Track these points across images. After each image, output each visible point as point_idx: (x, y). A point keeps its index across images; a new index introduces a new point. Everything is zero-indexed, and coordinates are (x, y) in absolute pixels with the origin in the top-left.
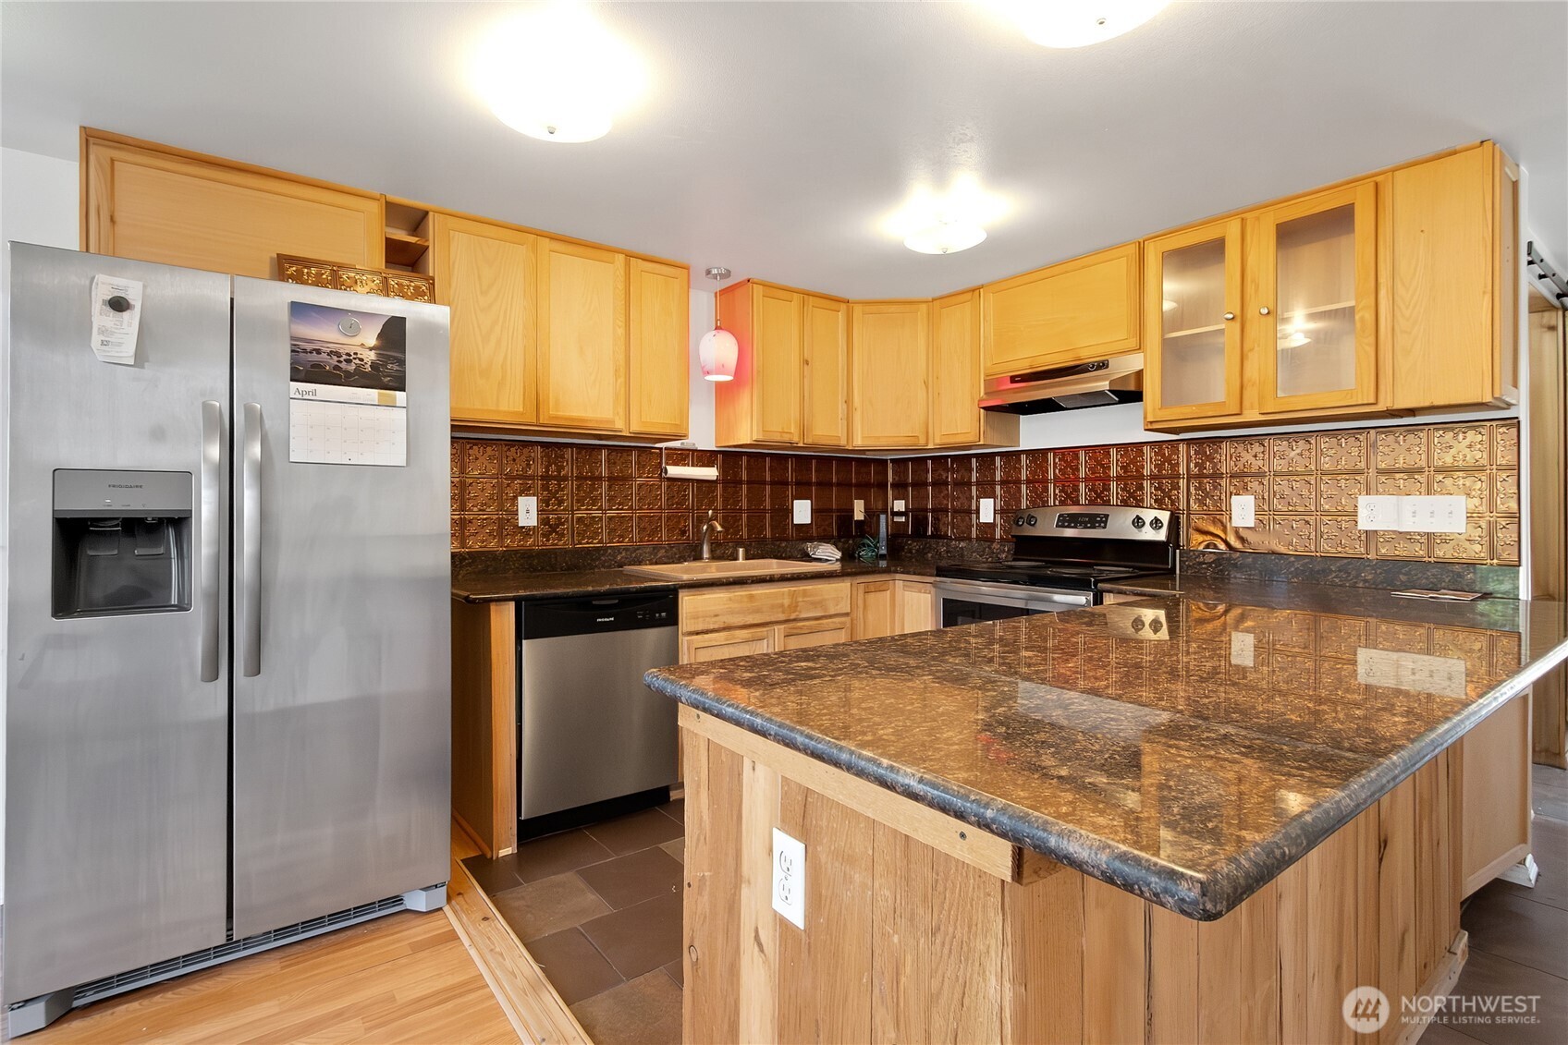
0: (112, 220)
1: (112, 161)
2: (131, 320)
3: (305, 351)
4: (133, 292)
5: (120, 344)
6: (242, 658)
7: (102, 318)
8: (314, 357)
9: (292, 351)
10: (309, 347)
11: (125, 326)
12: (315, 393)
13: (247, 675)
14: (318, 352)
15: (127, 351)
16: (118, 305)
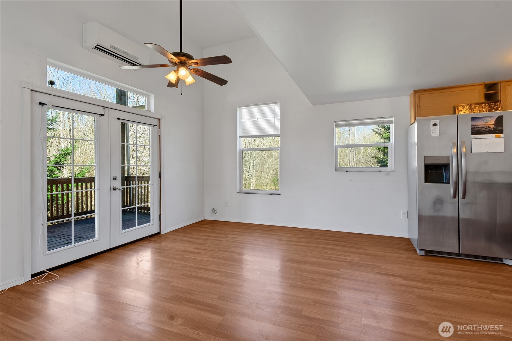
0: (420, 107)
1: (420, 95)
2: (437, 127)
3: (475, 128)
4: (437, 122)
5: (436, 132)
6: (461, 194)
7: (432, 128)
8: (477, 129)
9: (472, 128)
10: (476, 127)
11: (436, 128)
12: (478, 137)
13: (462, 198)
14: (478, 127)
15: (437, 134)
16: (435, 125)
